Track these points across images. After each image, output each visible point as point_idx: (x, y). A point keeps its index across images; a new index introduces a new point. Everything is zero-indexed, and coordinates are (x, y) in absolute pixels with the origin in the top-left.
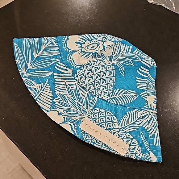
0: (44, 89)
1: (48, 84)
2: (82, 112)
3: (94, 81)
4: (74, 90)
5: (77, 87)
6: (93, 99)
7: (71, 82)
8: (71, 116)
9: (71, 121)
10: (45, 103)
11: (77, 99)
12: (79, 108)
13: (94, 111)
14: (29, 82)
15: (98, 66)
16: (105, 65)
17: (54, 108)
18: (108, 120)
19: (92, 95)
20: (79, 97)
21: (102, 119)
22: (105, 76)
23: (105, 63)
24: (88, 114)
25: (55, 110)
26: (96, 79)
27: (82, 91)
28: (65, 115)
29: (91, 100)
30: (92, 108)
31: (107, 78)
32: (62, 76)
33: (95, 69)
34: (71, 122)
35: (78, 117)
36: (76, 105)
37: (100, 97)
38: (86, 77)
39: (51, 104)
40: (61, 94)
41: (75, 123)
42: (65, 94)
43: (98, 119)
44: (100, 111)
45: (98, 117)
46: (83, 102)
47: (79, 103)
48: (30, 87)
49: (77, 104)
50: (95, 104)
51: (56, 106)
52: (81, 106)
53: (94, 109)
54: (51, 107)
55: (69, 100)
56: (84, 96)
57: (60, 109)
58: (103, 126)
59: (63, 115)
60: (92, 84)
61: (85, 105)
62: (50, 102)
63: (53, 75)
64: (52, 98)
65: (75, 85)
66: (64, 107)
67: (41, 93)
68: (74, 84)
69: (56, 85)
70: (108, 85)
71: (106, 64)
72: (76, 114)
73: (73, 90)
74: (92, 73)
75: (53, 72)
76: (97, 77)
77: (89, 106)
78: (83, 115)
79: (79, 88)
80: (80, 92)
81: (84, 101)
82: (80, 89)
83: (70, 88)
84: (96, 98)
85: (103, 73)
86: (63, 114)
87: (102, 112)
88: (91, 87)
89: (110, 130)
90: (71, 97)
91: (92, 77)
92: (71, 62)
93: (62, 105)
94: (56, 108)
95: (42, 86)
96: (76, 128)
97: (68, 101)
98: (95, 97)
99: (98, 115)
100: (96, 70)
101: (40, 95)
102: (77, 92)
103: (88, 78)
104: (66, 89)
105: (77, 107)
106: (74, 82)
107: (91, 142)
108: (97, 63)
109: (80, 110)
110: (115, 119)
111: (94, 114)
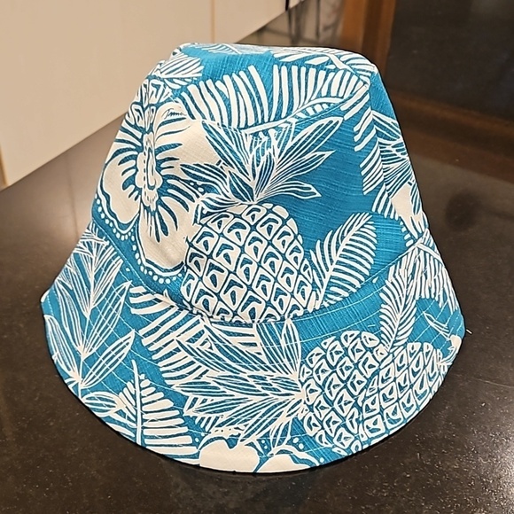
0: (141, 397)
1: (142, 377)
2: (284, 391)
3: (249, 288)
4: (214, 347)
5: (217, 333)
6: (284, 331)
7: (189, 329)
8: (267, 426)
9: (274, 440)
10: (170, 436)
11: (243, 366)
12: (267, 386)
13: (312, 363)
14: (99, 402)
15: (223, 241)
16: (237, 220)
17: (203, 434)
18: (358, 355)
19: (273, 324)
20: (242, 359)
21: (343, 368)
22: (261, 247)
23: (236, 216)
24: (302, 384)
25: (212, 440)
26: (248, 279)
27: (239, 335)
28: (249, 435)
29: (282, 341)
30: (299, 361)
31: (270, 243)
32: (157, 328)
33: (222, 255)
34: (280, 444)
35: (285, 414)
36: (253, 384)
37: (300, 313)
38: (217, 295)
39: (185, 429)
40: (191, 383)
41: (289, 437)
42: (201, 375)
43: (334, 375)
44: (325, 351)
45: (331, 371)
46: (263, 363)
47: (255, 373)
48: (109, 417)
49: (251, 381)
50: (298, 342)
51: (202, 426)
52: (268, 378)
53: (307, 359)
54: (193, 438)
55: (224, 385)
56: (255, 345)
57: (219, 426)
58: (356, 380)
59: (242, 440)
60: (252, 299)
61: (275, 366)
62: (180, 425)
63: (138, 338)
64: (177, 413)
65: (206, 330)
66: (226, 415)
67: (142, 414)
68: (203, 331)
69: (160, 364)
70: (287, 256)
71: (240, 216)
72: (273, 410)
73: (211, 348)
74: (222, 271)
75: (133, 331)
76: (247, 272)
77: (289, 360)
78: (290, 398)
79: (225, 332)
80: (235, 341)
81: (263, 357)
82: (229, 334)
83: (200, 347)
84: (288, 322)
85: (250, 244)
86: (240, 434)
87: (330, 349)
88: (254, 308)
89: (376, 377)
90: (222, 373)
91: (233, 283)
92: (151, 273)
93: (214, 412)
94: (209, 432)
95: (133, 393)
96: (301, 446)
97: (222, 389)
98: (286, 322)
99: (328, 362)
100: (226, 256)
101: (145, 424)
102: (226, 346)
103: (225, 292)
104: (190, 358)
105: (259, 387)
106: (198, 322)
107: (362, 445)
108: (212, 236)
109: (275, 390)
110: (370, 339)
111: (317, 372)
